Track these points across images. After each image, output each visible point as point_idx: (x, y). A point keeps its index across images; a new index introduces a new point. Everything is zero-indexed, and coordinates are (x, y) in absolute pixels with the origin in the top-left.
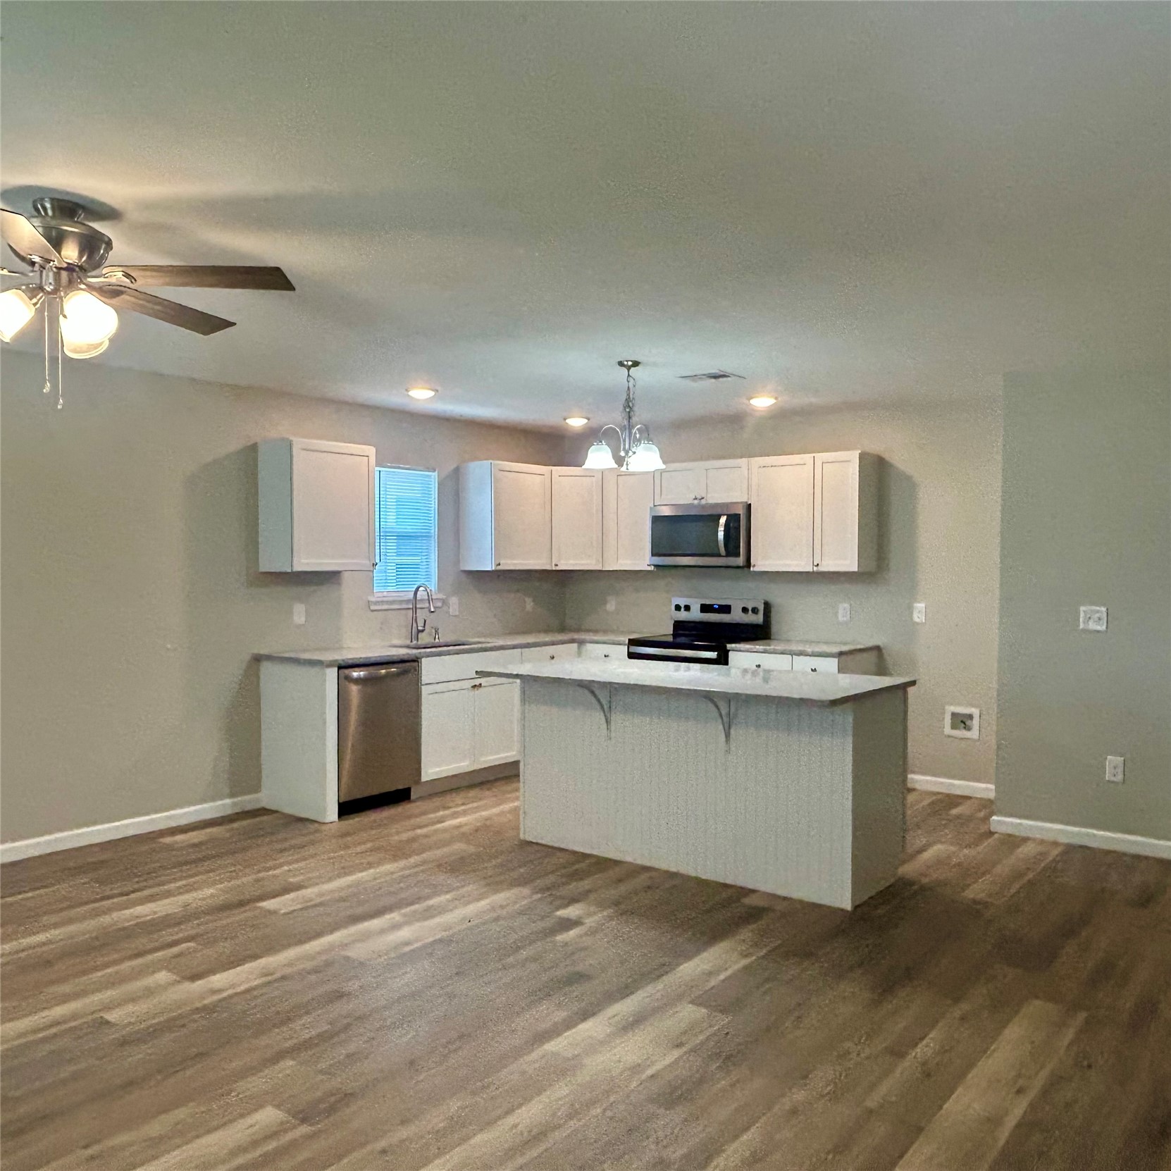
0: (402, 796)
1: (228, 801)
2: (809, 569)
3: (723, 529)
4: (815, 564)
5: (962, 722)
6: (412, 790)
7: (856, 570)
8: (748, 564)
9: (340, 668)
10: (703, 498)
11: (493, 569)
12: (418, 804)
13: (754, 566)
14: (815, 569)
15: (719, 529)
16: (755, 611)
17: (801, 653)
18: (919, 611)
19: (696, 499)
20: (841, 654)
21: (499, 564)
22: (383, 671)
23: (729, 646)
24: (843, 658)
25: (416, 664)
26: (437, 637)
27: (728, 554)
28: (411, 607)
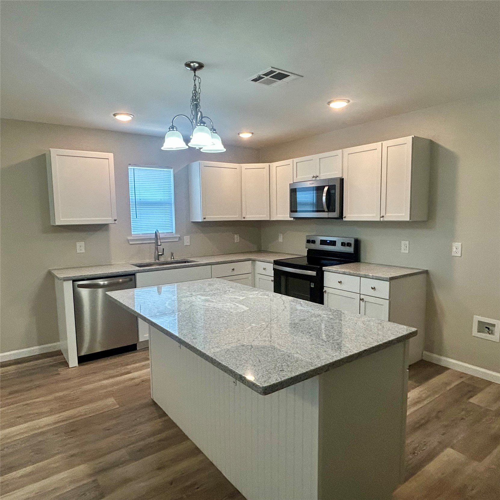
0: (132, 348)
1: (37, 347)
2: (378, 219)
3: (325, 195)
4: (382, 215)
5: (486, 327)
6: (137, 344)
7: (408, 219)
8: (341, 216)
9: (74, 281)
10: (317, 177)
11: (202, 221)
12: (141, 353)
13: (345, 217)
14: (382, 219)
15: (323, 195)
16: (349, 245)
17: (366, 277)
18: (457, 248)
19: (314, 177)
20: (391, 279)
21: (205, 218)
22: (121, 280)
23: (324, 268)
24: (393, 282)
25: (133, 277)
26: (172, 257)
27: (329, 211)
28: (154, 242)
